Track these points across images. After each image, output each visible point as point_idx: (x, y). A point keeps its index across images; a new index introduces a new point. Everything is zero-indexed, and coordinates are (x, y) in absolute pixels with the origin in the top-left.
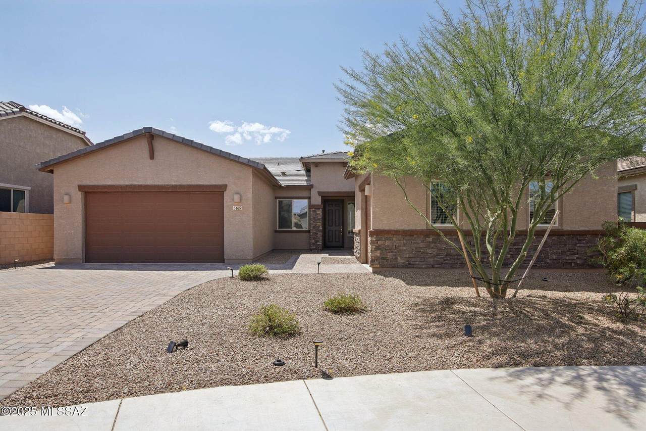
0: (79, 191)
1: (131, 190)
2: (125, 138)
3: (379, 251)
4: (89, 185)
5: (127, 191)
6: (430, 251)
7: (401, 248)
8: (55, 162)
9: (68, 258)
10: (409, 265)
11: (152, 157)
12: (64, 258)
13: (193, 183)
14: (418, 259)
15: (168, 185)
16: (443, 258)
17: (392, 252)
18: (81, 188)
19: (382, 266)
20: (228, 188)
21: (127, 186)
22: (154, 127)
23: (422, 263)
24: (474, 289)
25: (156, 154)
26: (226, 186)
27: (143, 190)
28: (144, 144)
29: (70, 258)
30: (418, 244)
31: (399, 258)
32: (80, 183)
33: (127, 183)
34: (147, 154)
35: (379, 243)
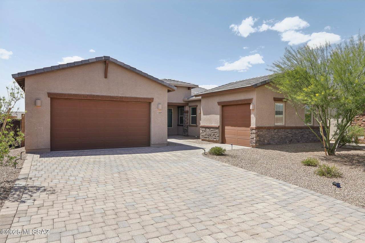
0: (48, 97)
1: (91, 98)
2: (90, 61)
3: (258, 137)
4: (58, 93)
5: (88, 99)
6: (276, 136)
7: (266, 135)
8: (31, 74)
9: (38, 148)
10: (269, 144)
11: (106, 77)
12: (35, 148)
13: (133, 96)
14: (272, 141)
15: (117, 97)
16: (280, 140)
17: (263, 137)
18: (50, 95)
19: (259, 145)
20: (154, 100)
21: (88, 95)
22: (111, 57)
23: (273, 142)
24: (325, 152)
25: (108, 74)
26: (153, 98)
27: (100, 99)
28: (100, 68)
29: (40, 148)
30: (272, 133)
31: (265, 140)
32: (49, 91)
33: (87, 93)
34: (102, 74)
35: (259, 133)
